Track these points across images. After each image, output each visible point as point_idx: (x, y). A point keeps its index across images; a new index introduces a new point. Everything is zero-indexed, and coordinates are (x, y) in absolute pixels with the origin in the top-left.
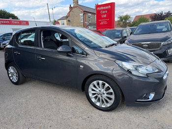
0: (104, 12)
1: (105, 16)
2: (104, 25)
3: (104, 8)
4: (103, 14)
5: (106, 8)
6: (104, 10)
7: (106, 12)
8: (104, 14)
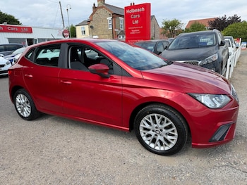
0: (135, 17)
1: (137, 22)
2: (135, 35)
3: (136, 11)
4: (134, 19)
5: (139, 10)
6: (135, 14)
7: (139, 16)
8: (136, 19)
